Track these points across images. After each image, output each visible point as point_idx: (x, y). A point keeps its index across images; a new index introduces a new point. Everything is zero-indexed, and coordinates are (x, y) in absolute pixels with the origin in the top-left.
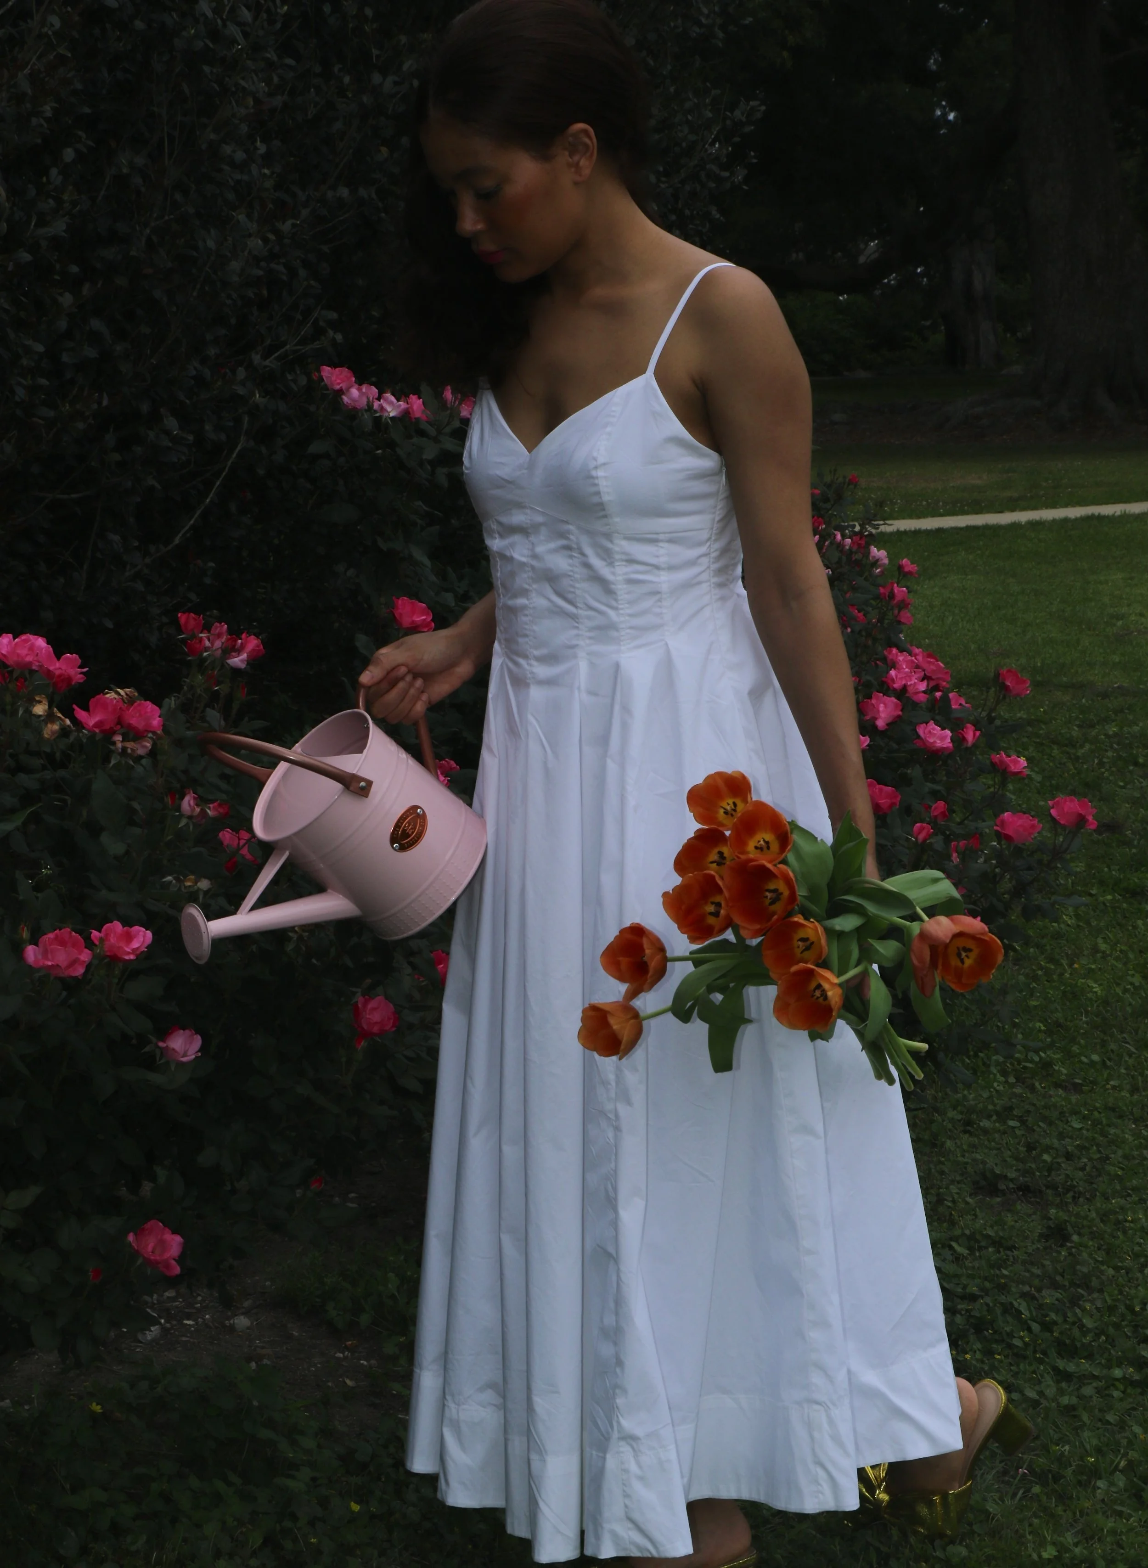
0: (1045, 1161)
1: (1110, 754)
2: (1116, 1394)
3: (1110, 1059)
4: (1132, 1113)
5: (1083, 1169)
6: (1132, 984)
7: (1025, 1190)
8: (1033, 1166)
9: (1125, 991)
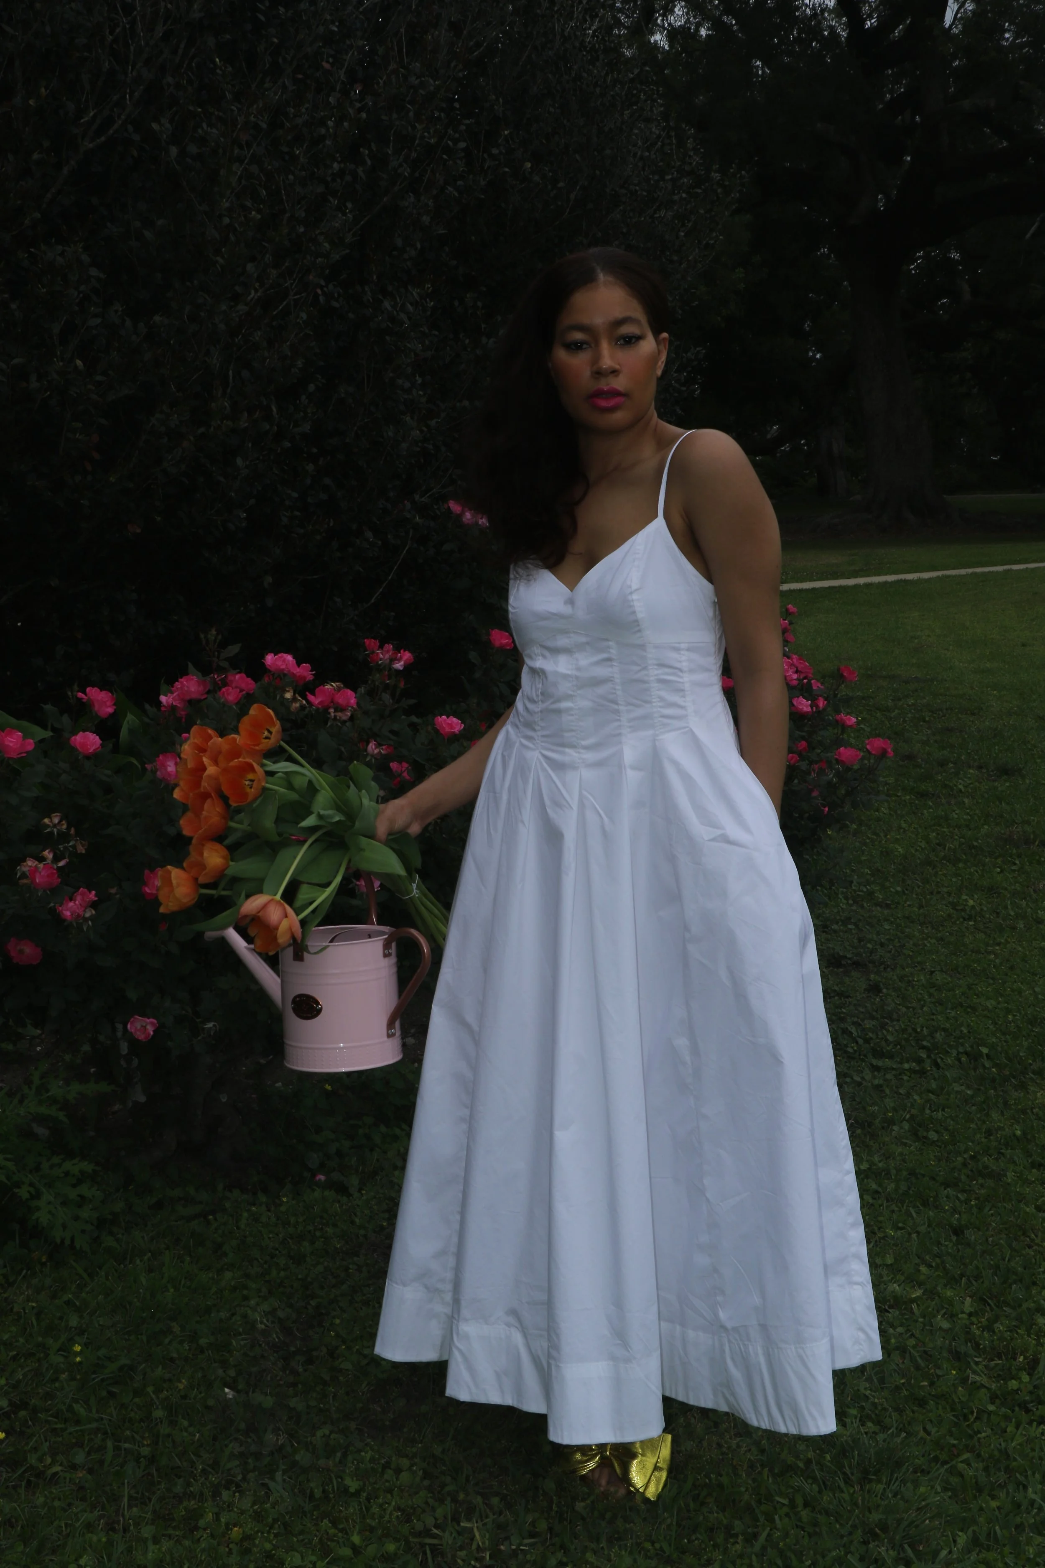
0: (868, 948)
1: (909, 715)
2: (905, 1078)
3: (907, 890)
4: (919, 920)
5: (890, 952)
6: (920, 846)
7: (856, 964)
8: (862, 950)
9: (916, 850)
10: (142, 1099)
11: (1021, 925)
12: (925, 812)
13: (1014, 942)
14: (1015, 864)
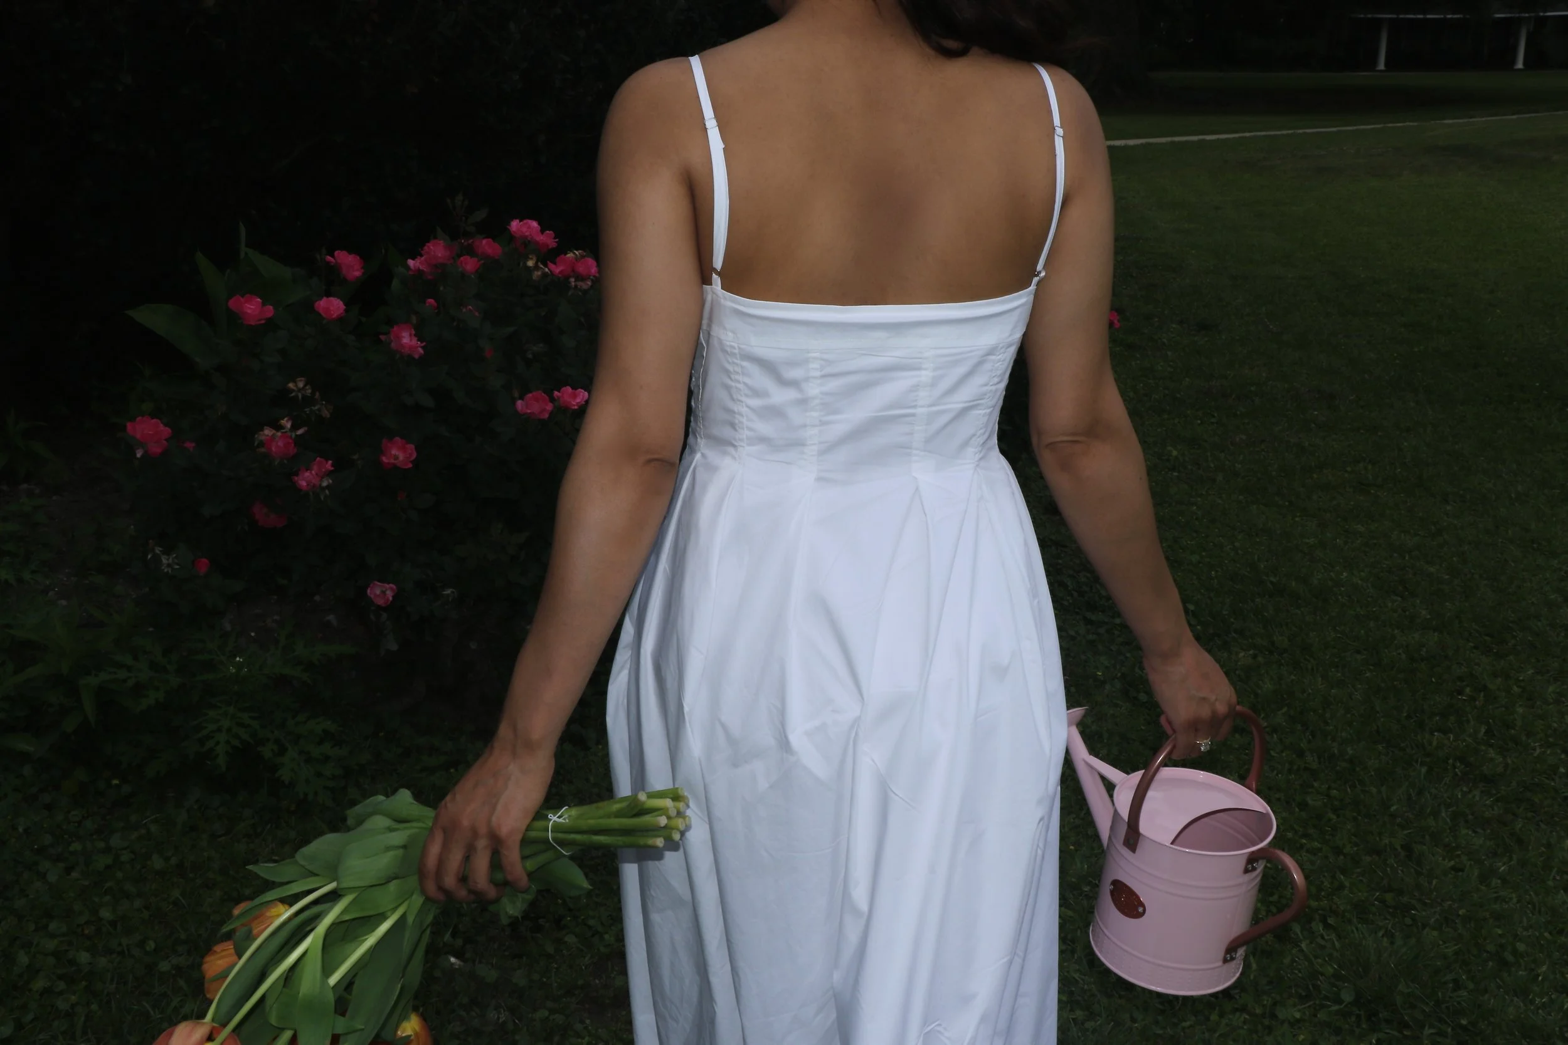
10: (394, 647)
11: (1220, 477)
12: (1133, 363)
13: (1214, 494)
14: (1214, 416)
